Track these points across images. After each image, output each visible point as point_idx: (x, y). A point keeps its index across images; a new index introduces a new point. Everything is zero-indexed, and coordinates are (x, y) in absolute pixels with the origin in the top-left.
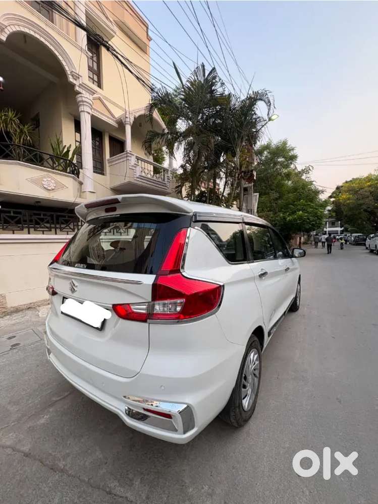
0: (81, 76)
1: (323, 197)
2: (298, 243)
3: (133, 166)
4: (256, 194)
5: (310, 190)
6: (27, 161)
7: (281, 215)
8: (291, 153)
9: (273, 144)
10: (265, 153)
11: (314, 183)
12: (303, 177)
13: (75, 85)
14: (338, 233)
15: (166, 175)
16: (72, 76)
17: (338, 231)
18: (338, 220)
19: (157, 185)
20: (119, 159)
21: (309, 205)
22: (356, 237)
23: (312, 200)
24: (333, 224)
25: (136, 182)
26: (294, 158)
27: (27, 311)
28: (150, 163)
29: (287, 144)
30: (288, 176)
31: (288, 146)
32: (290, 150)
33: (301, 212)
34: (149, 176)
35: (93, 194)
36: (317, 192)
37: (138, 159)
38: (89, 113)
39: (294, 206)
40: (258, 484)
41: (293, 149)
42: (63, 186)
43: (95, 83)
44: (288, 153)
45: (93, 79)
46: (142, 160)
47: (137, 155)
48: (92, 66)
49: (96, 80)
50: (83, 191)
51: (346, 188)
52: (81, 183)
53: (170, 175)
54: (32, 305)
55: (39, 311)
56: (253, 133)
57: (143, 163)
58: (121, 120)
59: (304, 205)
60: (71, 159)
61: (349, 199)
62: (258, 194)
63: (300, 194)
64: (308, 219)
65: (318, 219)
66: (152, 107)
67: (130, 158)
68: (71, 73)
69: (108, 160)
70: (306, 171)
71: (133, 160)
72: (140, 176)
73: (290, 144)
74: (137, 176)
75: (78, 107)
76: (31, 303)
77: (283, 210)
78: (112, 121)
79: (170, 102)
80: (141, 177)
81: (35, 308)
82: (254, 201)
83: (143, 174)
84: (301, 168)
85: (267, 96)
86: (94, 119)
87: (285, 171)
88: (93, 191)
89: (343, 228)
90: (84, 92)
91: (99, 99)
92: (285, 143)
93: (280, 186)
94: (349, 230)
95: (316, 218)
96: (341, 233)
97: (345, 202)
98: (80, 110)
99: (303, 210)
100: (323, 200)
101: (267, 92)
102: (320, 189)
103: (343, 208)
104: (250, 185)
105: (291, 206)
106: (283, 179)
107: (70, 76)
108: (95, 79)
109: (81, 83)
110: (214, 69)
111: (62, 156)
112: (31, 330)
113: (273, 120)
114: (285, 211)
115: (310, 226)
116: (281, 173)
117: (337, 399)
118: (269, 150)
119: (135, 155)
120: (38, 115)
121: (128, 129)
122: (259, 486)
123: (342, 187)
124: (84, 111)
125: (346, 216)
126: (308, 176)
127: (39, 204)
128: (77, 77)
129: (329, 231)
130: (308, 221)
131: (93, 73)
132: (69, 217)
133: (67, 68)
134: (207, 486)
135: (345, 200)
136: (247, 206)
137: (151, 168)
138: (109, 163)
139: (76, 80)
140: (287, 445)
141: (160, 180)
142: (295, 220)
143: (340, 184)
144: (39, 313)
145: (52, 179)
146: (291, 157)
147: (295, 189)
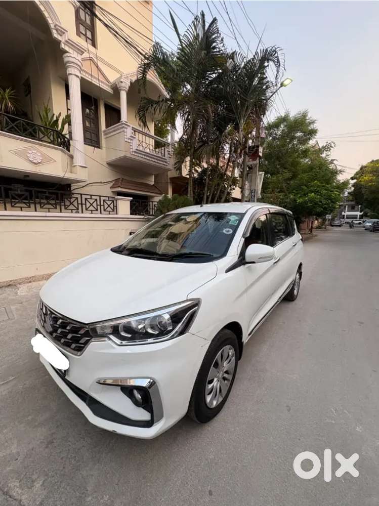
0: (67, 31)
1: (341, 178)
2: (310, 227)
3: (129, 139)
4: (261, 173)
5: (327, 169)
6: (10, 131)
7: (292, 196)
8: (312, 127)
9: (291, 116)
10: (282, 126)
11: (335, 162)
12: (323, 155)
13: (61, 41)
14: (357, 218)
15: (166, 150)
16: (57, 30)
17: (357, 215)
18: (358, 204)
19: (157, 161)
20: (115, 131)
21: (324, 186)
22: (374, 223)
23: (328, 181)
24: (352, 208)
25: (132, 156)
26: (313, 132)
27: (7, 289)
28: (150, 136)
29: (307, 116)
30: (305, 153)
31: (307, 118)
32: (310, 123)
33: (313, 194)
34: (147, 151)
35: (84, 168)
36: (335, 173)
37: (135, 130)
38: (77, 76)
39: (306, 187)
40: (163, 499)
41: (313, 122)
42: (50, 160)
43: (88, 40)
44: (307, 127)
45: (85, 35)
46: (140, 132)
47: (133, 127)
48: (84, 19)
49: (90, 37)
50: (74, 165)
51: (370, 169)
52: (72, 157)
53: (171, 149)
54: (12, 282)
55: (18, 289)
56: (261, 102)
57: (140, 135)
58: (116, 85)
59: (318, 186)
60: (60, 129)
61: (371, 181)
62: (264, 172)
63: (316, 174)
64: (321, 202)
65: (332, 202)
66: (145, 68)
67: (125, 130)
68: (55, 26)
69: (104, 131)
70: (327, 148)
71: (129, 132)
72: (136, 150)
73: (311, 116)
74: (134, 150)
75: (66, 69)
76: (11, 281)
77: (294, 191)
78: (107, 87)
79: (165, 62)
80: (138, 151)
81: (15, 285)
82: (258, 181)
83: (141, 148)
84: (322, 145)
85: (276, 55)
86: (84, 83)
87: (303, 147)
88: (85, 166)
89: (362, 213)
90: (71, 51)
91: (91, 59)
92: (304, 116)
93: (295, 164)
94: (368, 214)
95: (329, 201)
96: (360, 218)
97: (368, 183)
98: (68, 73)
99: (316, 192)
100: (342, 181)
101: (278, 49)
102: (339, 168)
103: (363, 191)
104: (255, 162)
105: (304, 187)
106: (298, 156)
107: (54, 31)
108: (88, 36)
109: (67, 39)
110: (215, 20)
111: (51, 127)
112: (4, 309)
113: (285, 86)
114: (296, 192)
115: (322, 209)
116: (298, 149)
117: (287, 406)
118: (287, 122)
119: (131, 126)
120: (28, 79)
121: (124, 96)
122: (163, 501)
123: (366, 167)
124: (71, 74)
125: (366, 199)
126: (329, 153)
127: (28, 178)
128: (62, 32)
129: (347, 215)
130: (320, 204)
131: (86, 29)
132: (49, 193)
133: (50, 21)
134: (108, 496)
135: (367, 182)
136: (250, 186)
137: (152, 142)
138: (105, 135)
139: (61, 35)
140: (212, 457)
141: (159, 155)
142: (306, 202)
143: (365, 164)
144: (18, 291)
145: (37, 151)
146: (310, 131)
147: (311, 168)
